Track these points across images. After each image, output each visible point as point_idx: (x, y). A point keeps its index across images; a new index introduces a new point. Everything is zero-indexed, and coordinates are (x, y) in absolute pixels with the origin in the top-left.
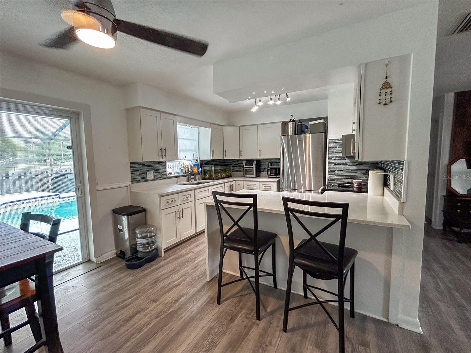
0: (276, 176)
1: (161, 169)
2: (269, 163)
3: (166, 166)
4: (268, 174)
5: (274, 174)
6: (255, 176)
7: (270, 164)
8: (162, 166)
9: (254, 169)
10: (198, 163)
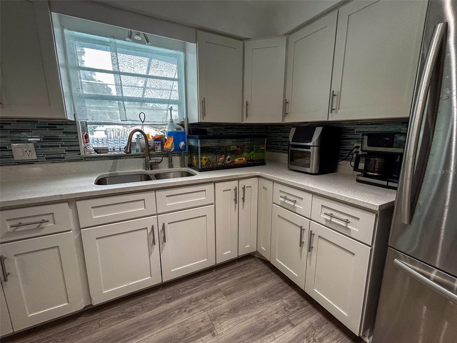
0: (385, 183)
1: (61, 139)
2: (363, 135)
3: (77, 133)
4: (356, 168)
5: (378, 172)
6: (313, 172)
7: (366, 138)
8: (64, 133)
9: (314, 152)
10: (183, 130)
